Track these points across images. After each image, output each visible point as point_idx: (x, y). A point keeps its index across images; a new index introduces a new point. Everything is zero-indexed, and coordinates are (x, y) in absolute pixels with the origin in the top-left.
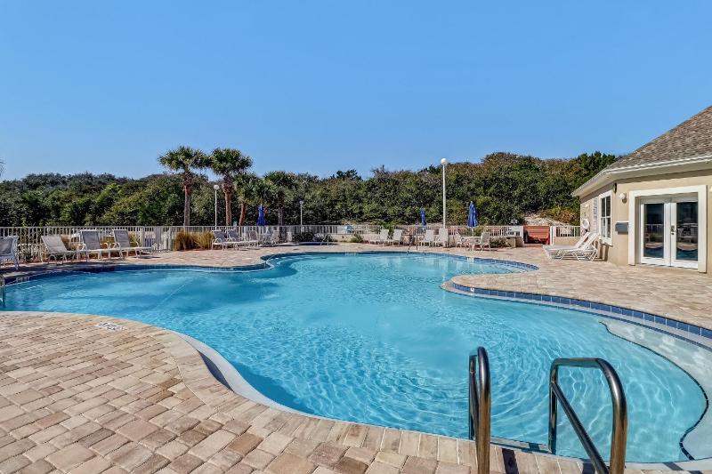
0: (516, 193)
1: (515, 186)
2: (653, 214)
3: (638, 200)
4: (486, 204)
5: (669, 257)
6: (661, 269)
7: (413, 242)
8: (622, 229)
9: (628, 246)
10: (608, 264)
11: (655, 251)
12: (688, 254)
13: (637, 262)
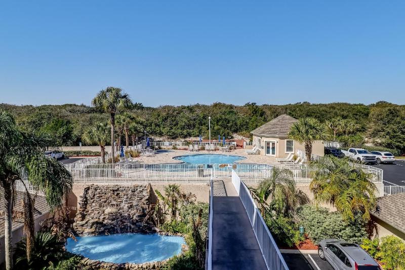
0: (229, 125)
1: (229, 122)
2: (268, 143)
3: (265, 142)
4: (219, 129)
5: (271, 154)
6: (269, 157)
7: (203, 149)
8: (262, 148)
9: (263, 151)
10: (260, 155)
11: (268, 152)
12: (273, 153)
13: (265, 155)
